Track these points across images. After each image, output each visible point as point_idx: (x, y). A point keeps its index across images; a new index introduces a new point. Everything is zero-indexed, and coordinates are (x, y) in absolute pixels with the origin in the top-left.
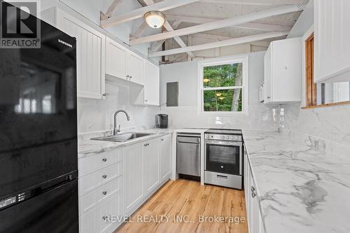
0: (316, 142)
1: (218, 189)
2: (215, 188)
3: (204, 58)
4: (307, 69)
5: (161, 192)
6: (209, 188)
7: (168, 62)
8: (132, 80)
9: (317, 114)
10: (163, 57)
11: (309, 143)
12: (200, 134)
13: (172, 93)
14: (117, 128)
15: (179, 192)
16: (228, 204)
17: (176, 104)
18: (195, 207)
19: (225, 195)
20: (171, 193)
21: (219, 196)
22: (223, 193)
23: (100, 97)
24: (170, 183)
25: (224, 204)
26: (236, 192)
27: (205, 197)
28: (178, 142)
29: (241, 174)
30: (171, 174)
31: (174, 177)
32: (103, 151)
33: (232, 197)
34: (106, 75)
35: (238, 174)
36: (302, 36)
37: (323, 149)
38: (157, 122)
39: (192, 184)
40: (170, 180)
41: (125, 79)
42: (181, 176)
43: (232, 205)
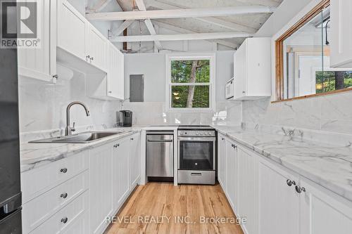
0: (291, 132)
1: (193, 187)
2: (190, 187)
3: (172, 51)
5: (131, 201)
6: (183, 187)
7: (130, 51)
8: (93, 63)
9: (291, 106)
10: (125, 44)
11: (282, 133)
12: (173, 131)
13: (136, 87)
14: (71, 126)
15: (153, 198)
16: (208, 201)
17: (142, 100)
18: (177, 212)
19: (202, 192)
20: (144, 201)
21: (196, 194)
22: (198, 190)
23: (48, 78)
24: (140, 189)
25: (204, 203)
26: (211, 188)
27: (183, 198)
28: (148, 141)
29: (214, 169)
30: (139, 179)
31: (143, 182)
32: (62, 157)
33: (209, 193)
34: (57, 47)
35: (211, 169)
36: (271, 36)
37: (300, 137)
38: (118, 120)
39: (164, 186)
40: (138, 185)
41: (84, 59)
42: (151, 180)
43: (212, 202)
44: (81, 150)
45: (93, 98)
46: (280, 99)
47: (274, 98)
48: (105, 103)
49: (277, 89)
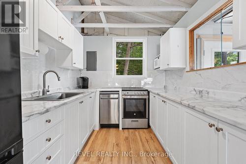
0: (201, 92)
1: (133, 130)
2: (131, 130)
3: (117, 35)
4: (190, 48)
5: (90, 142)
6: (126, 131)
7: (87, 34)
8: (63, 42)
9: (200, 74)
10: (83, 29)
11: (194, 92)
12: (118, 91)
13: (91, 60)
14: (47, 88)
15: (106, 139)
16: (144, 140)
17: (95, 70)
18: (123, 148)
19: (139, 133)
20: (99, 141)
21: (135, 135)
22: (137, 133)
23: (33, 53)
24: (95, 133)
25: (141, 141)
26: (145, 130)
27: (127, 138)
28: (100, 99)
29: (147, 117)
30: (95, 126)
31: (97, 128)
32: (47, 111)
33: (144, 134)
34: (39, 30)
35: (145, 118)
36: (186, 27)
37: (207, 95)
38: (78, 83)
39: (113, 131)
40: (94, 131)
41: (57, 39)
42: (102, 126)
43: (147, 140)
44: (60, 106)
45: (61, 68)
46: (192, 70)
47: (188, 69)
48: (69, 71)
49: (190, 63)
